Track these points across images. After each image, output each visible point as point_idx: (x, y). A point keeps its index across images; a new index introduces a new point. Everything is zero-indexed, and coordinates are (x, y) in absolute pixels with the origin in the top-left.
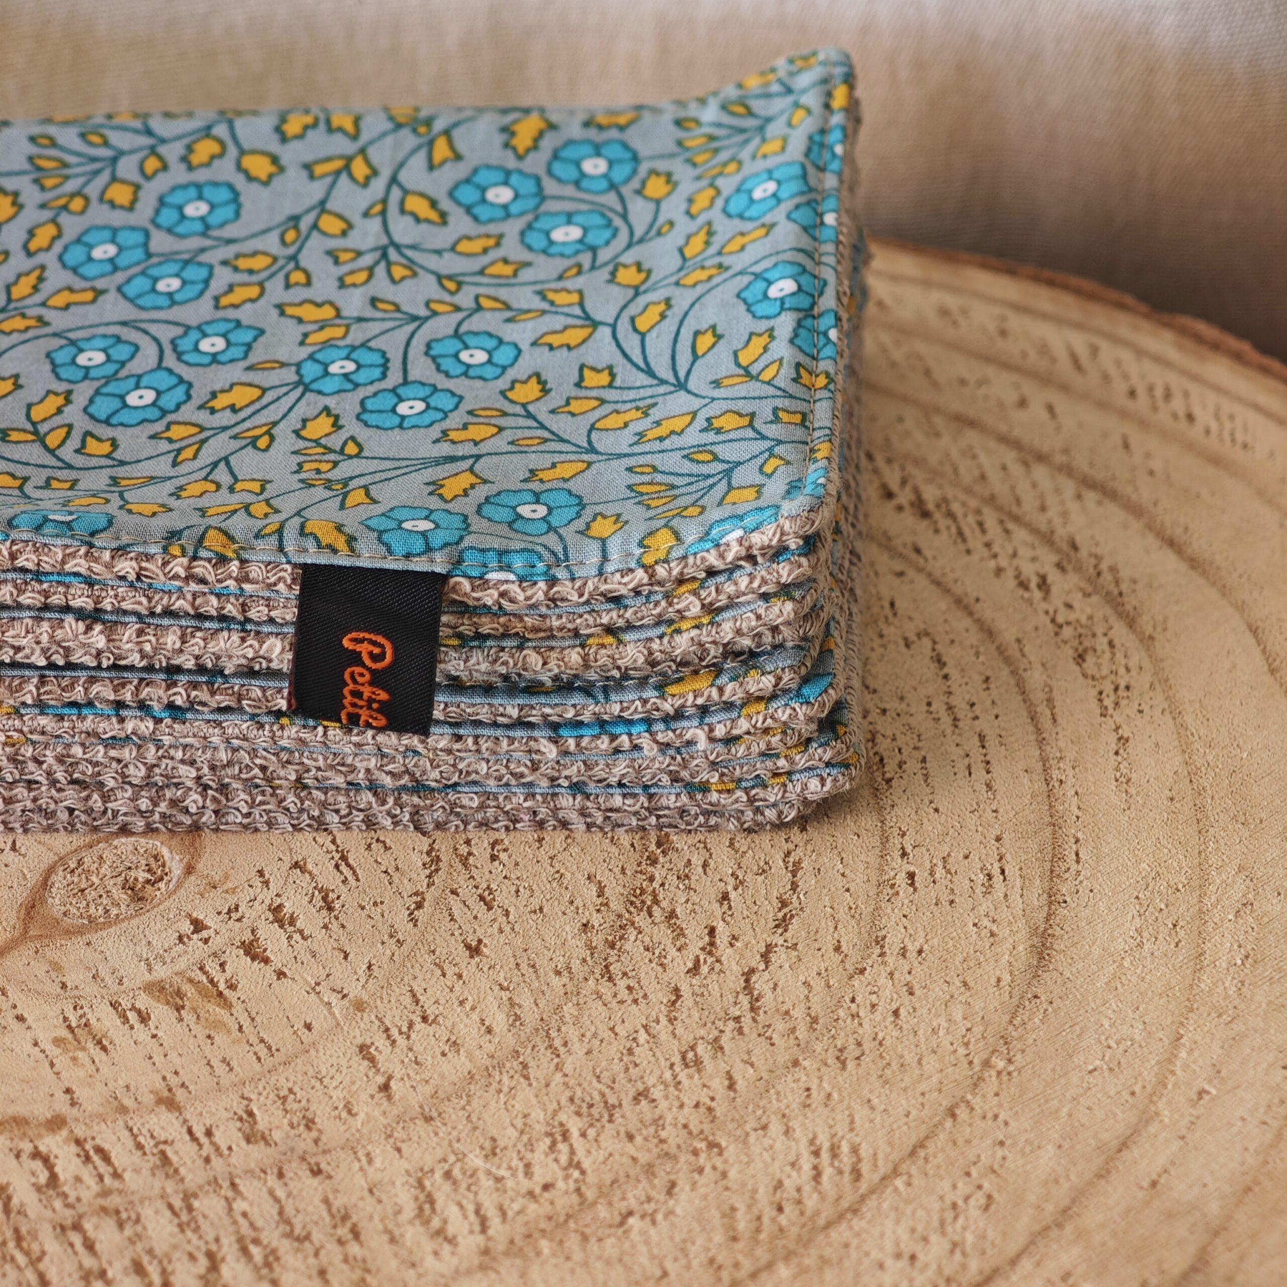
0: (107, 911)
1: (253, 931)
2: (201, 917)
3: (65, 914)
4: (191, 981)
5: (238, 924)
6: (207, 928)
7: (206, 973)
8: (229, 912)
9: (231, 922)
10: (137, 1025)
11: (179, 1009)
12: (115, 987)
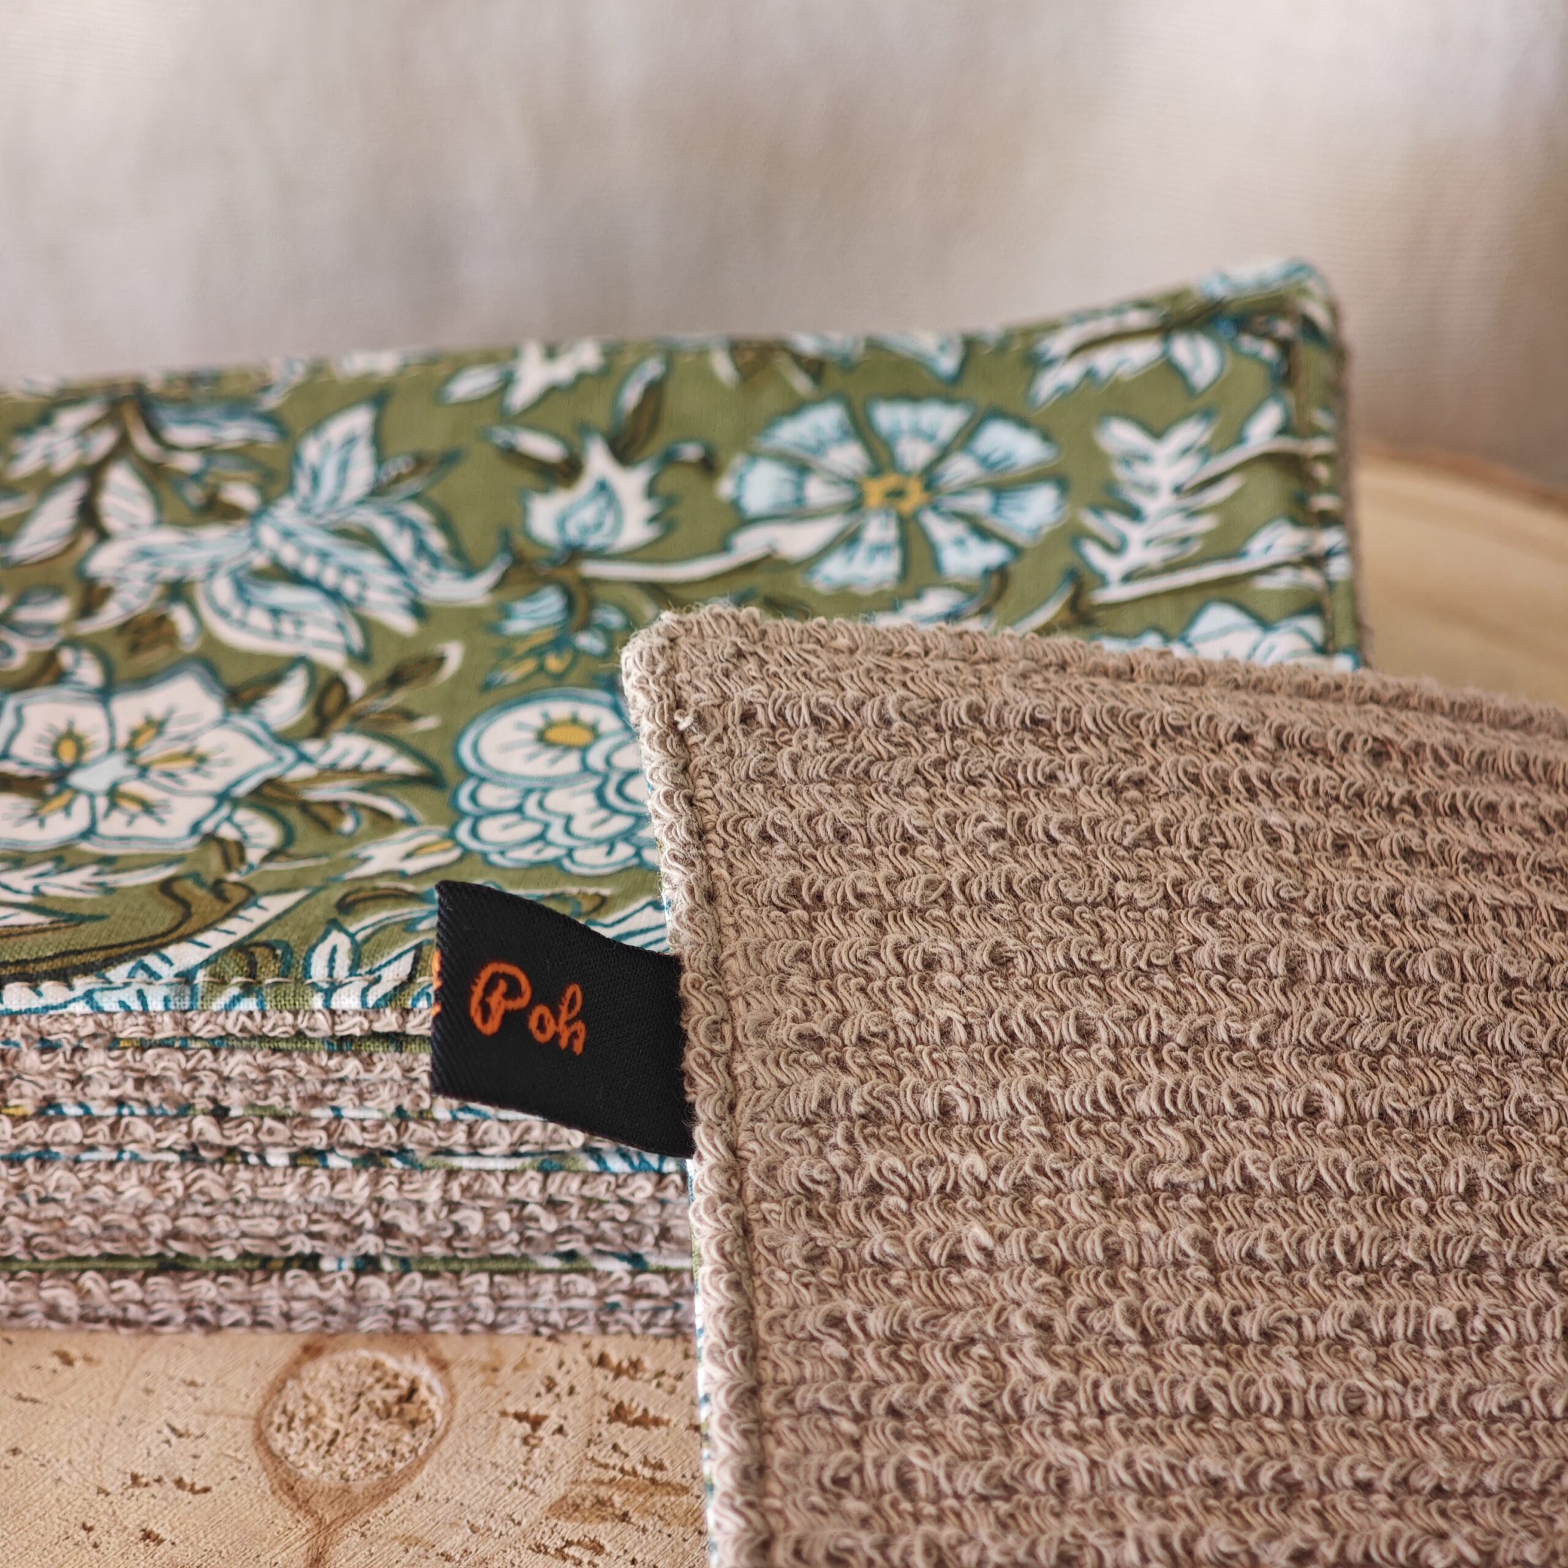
0: (394, 1453)
1: (605, 1397)
2: (522, 1409)
3: (343, 1476)
4: (599, 1482)
5: (579, 1399)
6: (545, 1418)
7: (606, 1466)
8: (549, 1389)
9: (565, 1398)
10: (597, 1560)
11: (625, 1517)
12: (516, 1531)
